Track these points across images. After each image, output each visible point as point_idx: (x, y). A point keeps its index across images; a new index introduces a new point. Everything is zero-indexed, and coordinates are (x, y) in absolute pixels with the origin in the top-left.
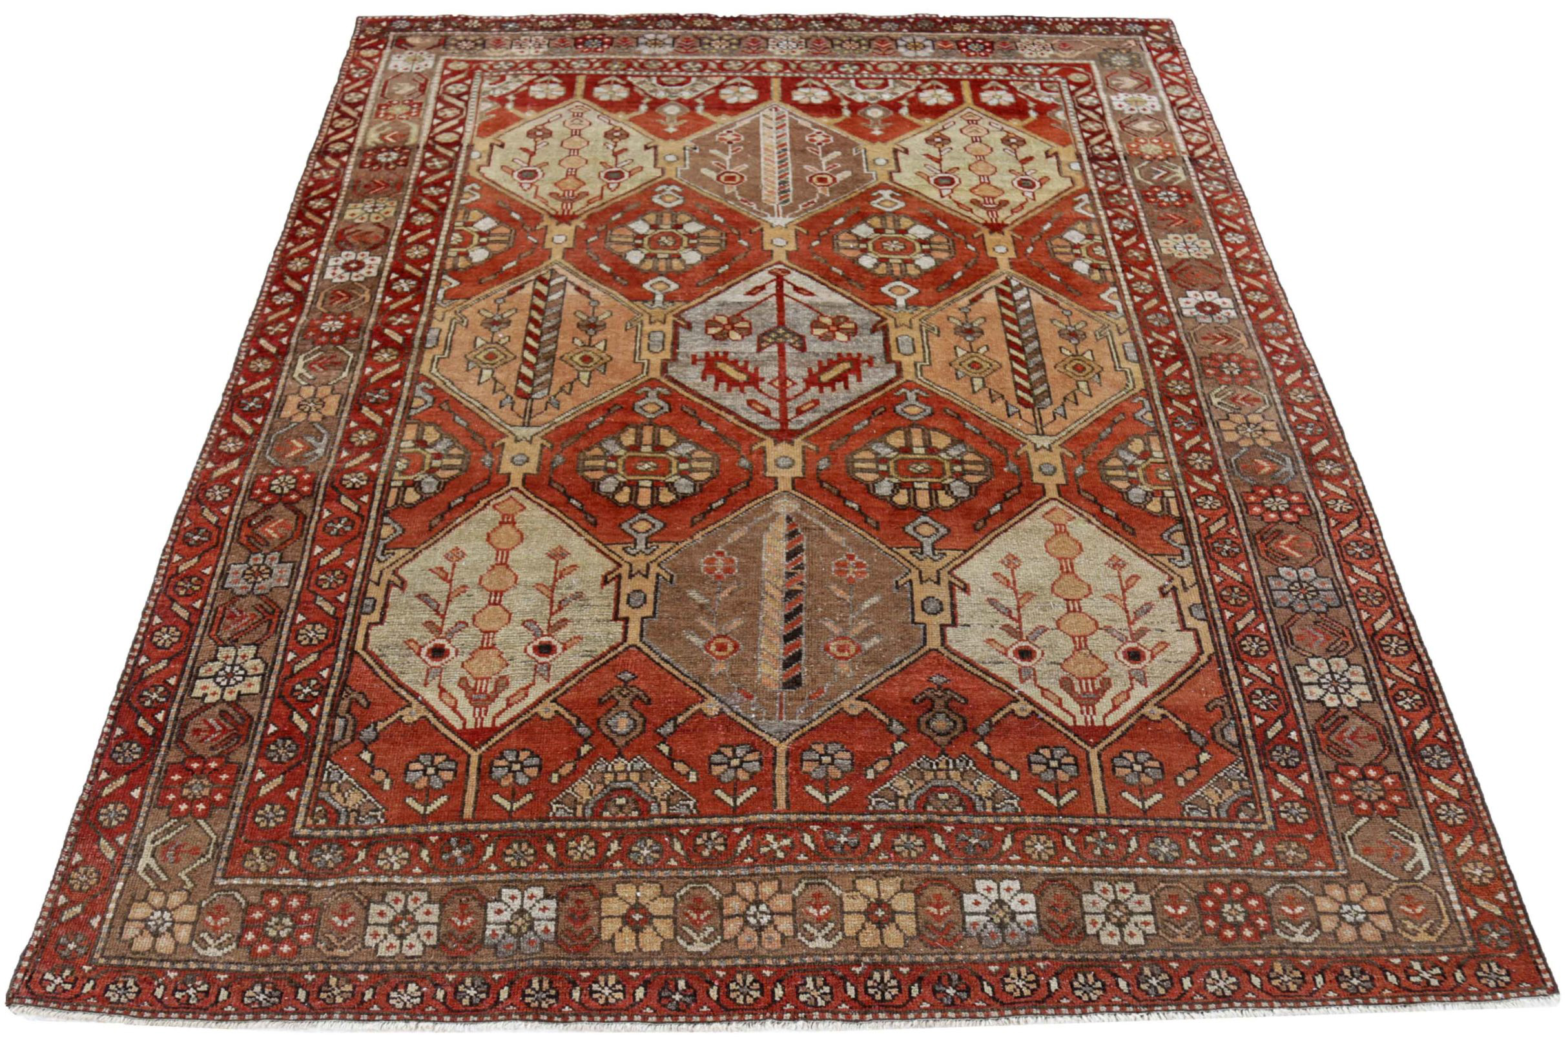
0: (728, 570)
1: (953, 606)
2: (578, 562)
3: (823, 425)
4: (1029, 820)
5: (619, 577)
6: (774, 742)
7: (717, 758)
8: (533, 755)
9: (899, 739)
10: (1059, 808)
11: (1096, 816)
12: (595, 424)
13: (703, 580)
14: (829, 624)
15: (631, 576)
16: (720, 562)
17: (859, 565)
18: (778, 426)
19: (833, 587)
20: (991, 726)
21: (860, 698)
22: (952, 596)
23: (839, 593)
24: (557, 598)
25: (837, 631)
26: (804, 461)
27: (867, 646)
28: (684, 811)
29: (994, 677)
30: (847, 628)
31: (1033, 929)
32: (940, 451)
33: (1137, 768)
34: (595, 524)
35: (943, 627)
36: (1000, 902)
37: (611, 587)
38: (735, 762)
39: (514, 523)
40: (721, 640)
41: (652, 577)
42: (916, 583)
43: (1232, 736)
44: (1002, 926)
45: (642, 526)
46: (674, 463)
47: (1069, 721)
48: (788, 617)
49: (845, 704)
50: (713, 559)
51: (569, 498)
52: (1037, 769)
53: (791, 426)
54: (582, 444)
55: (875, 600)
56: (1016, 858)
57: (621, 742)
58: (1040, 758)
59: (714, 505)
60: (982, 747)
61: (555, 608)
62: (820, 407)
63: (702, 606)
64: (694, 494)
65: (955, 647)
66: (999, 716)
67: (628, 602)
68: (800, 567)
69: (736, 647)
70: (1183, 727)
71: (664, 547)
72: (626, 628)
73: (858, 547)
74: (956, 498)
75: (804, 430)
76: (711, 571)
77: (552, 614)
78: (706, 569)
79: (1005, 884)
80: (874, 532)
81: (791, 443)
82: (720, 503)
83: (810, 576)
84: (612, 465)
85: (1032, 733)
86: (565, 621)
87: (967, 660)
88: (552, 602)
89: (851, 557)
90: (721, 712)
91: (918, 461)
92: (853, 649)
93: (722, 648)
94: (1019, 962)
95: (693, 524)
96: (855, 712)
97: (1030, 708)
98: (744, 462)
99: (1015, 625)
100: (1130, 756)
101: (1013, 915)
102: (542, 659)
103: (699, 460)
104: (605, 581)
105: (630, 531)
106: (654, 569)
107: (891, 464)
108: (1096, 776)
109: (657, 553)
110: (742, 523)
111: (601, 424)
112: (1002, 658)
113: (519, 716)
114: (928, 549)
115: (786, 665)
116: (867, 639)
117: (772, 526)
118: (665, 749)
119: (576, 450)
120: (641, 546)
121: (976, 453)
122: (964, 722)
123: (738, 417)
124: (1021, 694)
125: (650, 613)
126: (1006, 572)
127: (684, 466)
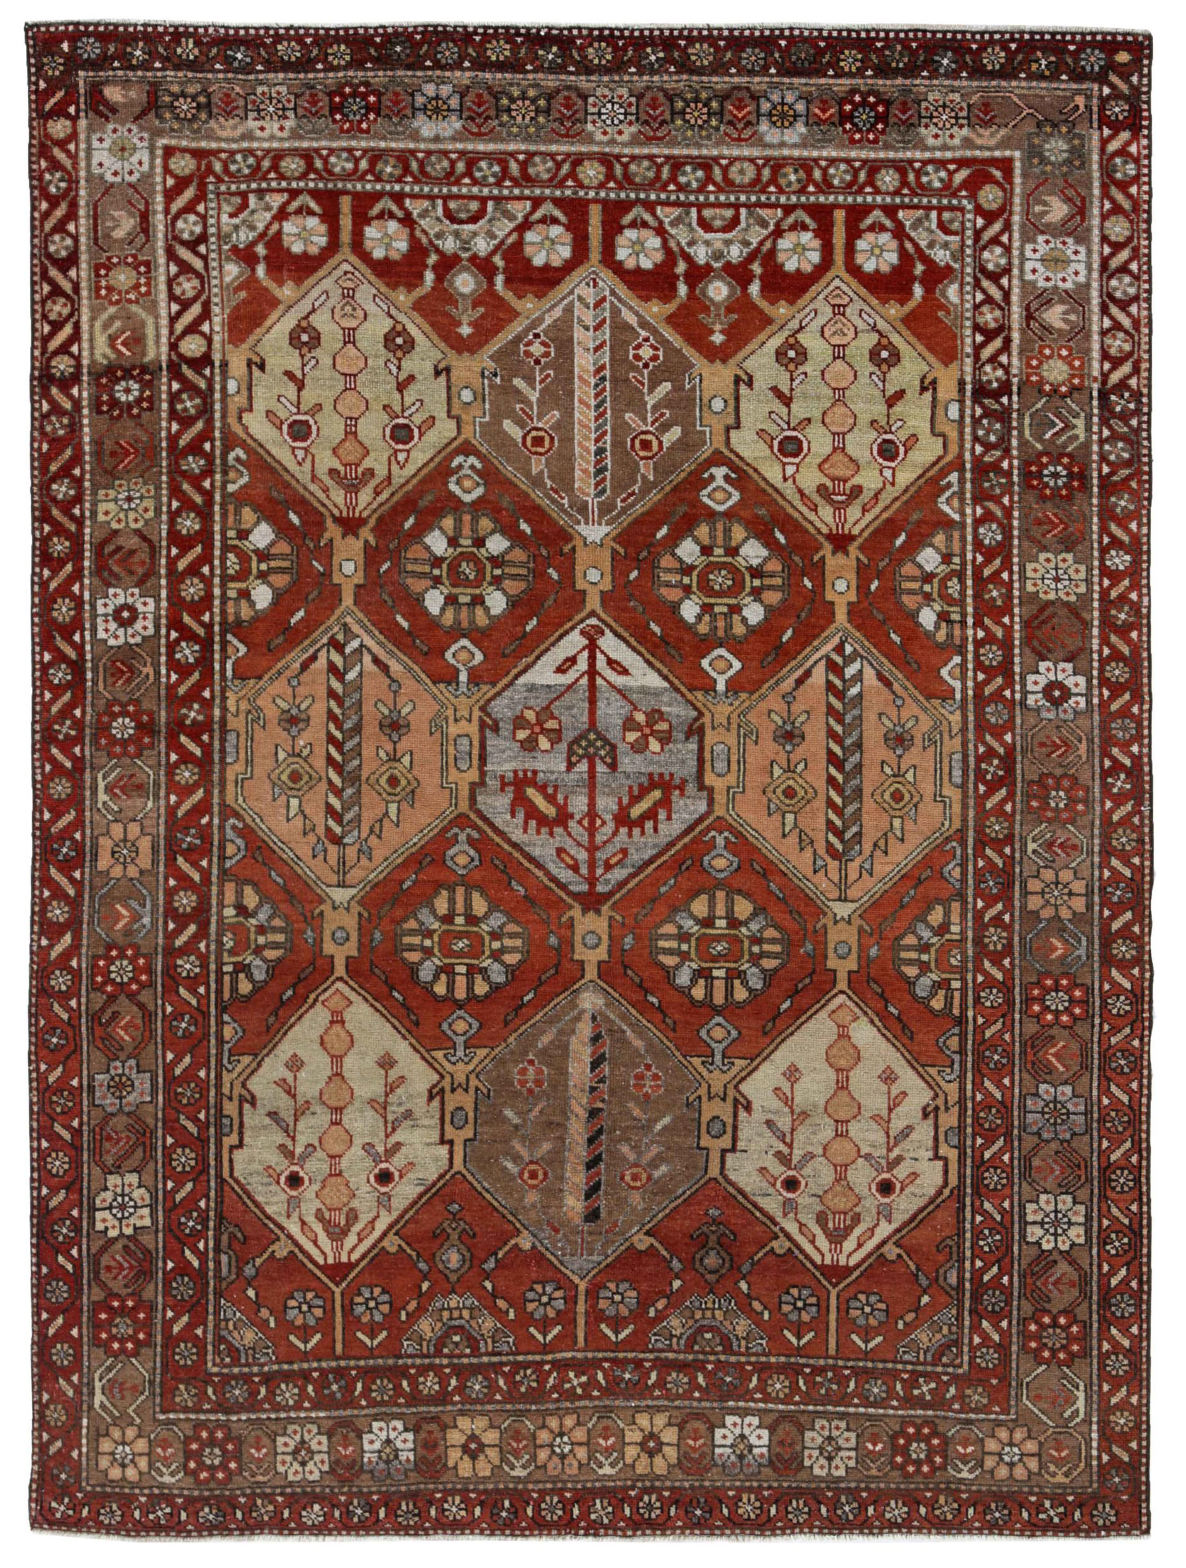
0: (538, 1083)
1: (735, 1128)
2: (406, 1072)
3: (630, 886)
4: (773, 1360)
5: (442, 1090)
6: (576, 1279)
7: (531, 1295)
8: (384, 1292)
9: (677, 1277)
10: (799, 1348)
11: (827, 1357)
12: (408, 883)
13: (517, 1094)
14: (625, 1149)
15: (453, 1090)
16: (531, 1072)
17: (656, 1077)
18: (585, 888)
19: (631, 1105)
20: (753, 1264)
21: (648, 1233)
22: (735, 1116)
23: (636, 1112)
24: (390, 1118)
25: (632, 1157)
26: (610, 937)
27: (656, 1174)
28: (505, 1348)
29: (761, 1210)
30: (640, 1154)
31: (764, 1461)
32: (741, 923)
33: (867, 1309)
34: (418, 1024)
35: (724, 1151)
36: (742, 1436)
37: (436, 1103)
38: (545, 1299)
39: (343, 1022)
40: (533, 1167)
42: (705, 1099)
43: (953, 1279)
44: (741, 1457)
45: (460, 1026)
46: (487, 940)
47: (818, 1259)
48: (591, 1141)
49: (635, 1239)
50: (525, 1070)
51: (392, 988)
52: (786, 1308)
53: (600, 888)
54: (399, 912)
55: (666, 1120)
56: (758, 1396)
57: (453, 1278)
58: (789, 1298)
59: (526, 999)
60: (743, 1286)
61: (390, 1129)
62: (628, 861)
63: (516, 1127)
64: (507, 983)
65: (732, 1176)
66: (761, 1254)
67: (452, 1121)
68: (602, 1081)
69: (545, 1174)
70: (913, 1267)
71: (482, 1052)
72: (451, 1152)
73: (655, 1055)
74: (750, 990)
75: (611, 894)
76: (523, 1083)
77: (387, 1137)
78: (519, 1081)
79: (748, 1420)
80: (671, 1034)
81: (598, 912)
82: (531, 995)
83: (612, 1092)
84: (428, 943)
85: (786, 1271)
86: (399, 1143)
87: (741, 1192)
88: (386, 1122)
89: (648, 1067)
90: (534, 1247)
91: (718, 939)
92: (644, 1176)
93: (533, 1175)
94: (750, 1490)
95: (506, 1024)
96: (642, 1247)
97: (788, 1244)
98: (553, 940)
99: (786, 1150)
100: (862, 1297)
101: (751, 1448)
102: (383, 1190)
103: (512, 936)
104: (431, 1098)
105: (449, 1033)
106: (474, 1082)
107: (693, 942)
108: (833, 1316)
109: (476, 1061)
110: (551, 1021)
111: (414, 884)
112: (771, 1190)
113: (369, 1251)
114: (718, 1057)
115: (588, 1196)
116: (656, 1167)
117: (580, 1025)
118: (488, 1285)
119: (393, 921)
120: (461, 1052)
121: (776, 927)
122: (732, 1259)
123: (547, 873)
124: (782, 1230)
125: (470, 1135)
126: (786, 1087)
127: (496, 945)
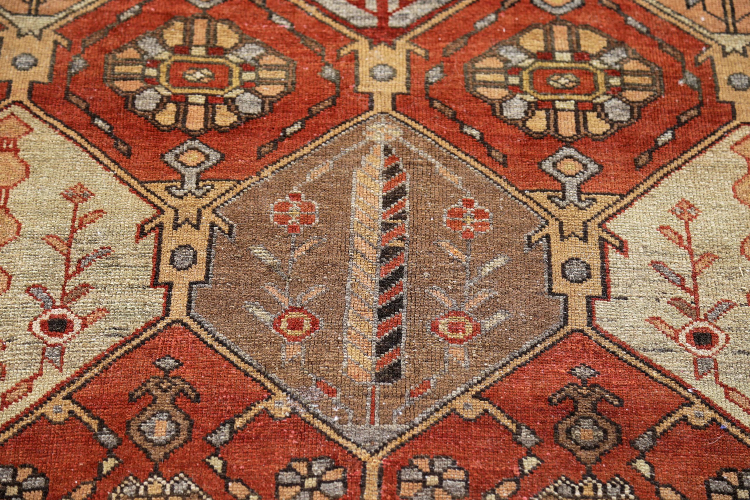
0: (306, 219)
1: (605, 271)
2: (105, 206)
3: (435, 20)
5: (161, 226)
6: (363, 455)
7: (286, 477)
8: (36, 473)
9: (529, 453)
12: (129, 14)
13: (272, 232)
14: (438, 294)
15: (176, 226)
16: (295, 207)
17: (479, 214)
18: (374, 22)
19: (445, 244)
20: (654, 438)
21: (477, 396)
22: (604, 257)
23: (453, 252)
24: (75, 255)
25: (449, 303)
26: (409, 70)
27: (488, 324)
29: (659, 370)
30: (461, 300)
32: (591, 57)
34: (129, 154)
35: (590, 300)
37: (150, 240)
38: (311, 483)
39: (16, 150)
40: (295, 315)
41: (205, 227)
42: (555, 239)
45: (193, 158)
46: (236, 71)
48: (384, 284)
49: (458, 404)
50: (287, 204)
51: (93, 117)
53: (393, 23)
54: (111, 42)
55: (500, 261)
57: (157, 454)
58: (723, 485)
59: (289, 131)
60: (643, 467)
61: (73, 269)
63: (270, 268)
64: (262, 115)
65: (607, 327)
66: (666, 424)
67: (172, 261)
68: (402, 216)
69: (315, 323)
71: (221, 186)
72: (168, 298)
73: (479, 190)
74: (612, 123)
75: (409, 28)
76: (283, 220)
77: (68, 277)
78: (277, 218)
80: (500, 169)
81: (392, 45)
82: (297, 127)
83: (414, 229)
84: (152, 72)
85: (712, 450)
86: (85, 286)
87: (622, 346)
88: (68, 260)
89: (469, 203)
90: (294, 413)
91: (562, 72)
92: (469, 328)
93: (296, 325)
95: (260, 156)
96: (471, 415)
97: (709, 414)
98: (329, 72)
99: (689, 298)
102: (53, 340)
103: (269, 68)
104: (142, 233)
105: (175, 164)
106: (208, 217)
107: (525, 75)
109: (212, 195)
110: (325, 155)
111: (137, 14)
112: (671, 344)
113: (19, 419)
114: (572, 193)
115: (380, 350)
116: (488, 315)
117: (365, 160)
118: (217, 463)
119: (103, 50)
120: (191, 185)
121: (642, 60)
122: (618, 431)
124: (696, 394)
125: (200, 277)
126: (678, 225)
127: (249, 76)
